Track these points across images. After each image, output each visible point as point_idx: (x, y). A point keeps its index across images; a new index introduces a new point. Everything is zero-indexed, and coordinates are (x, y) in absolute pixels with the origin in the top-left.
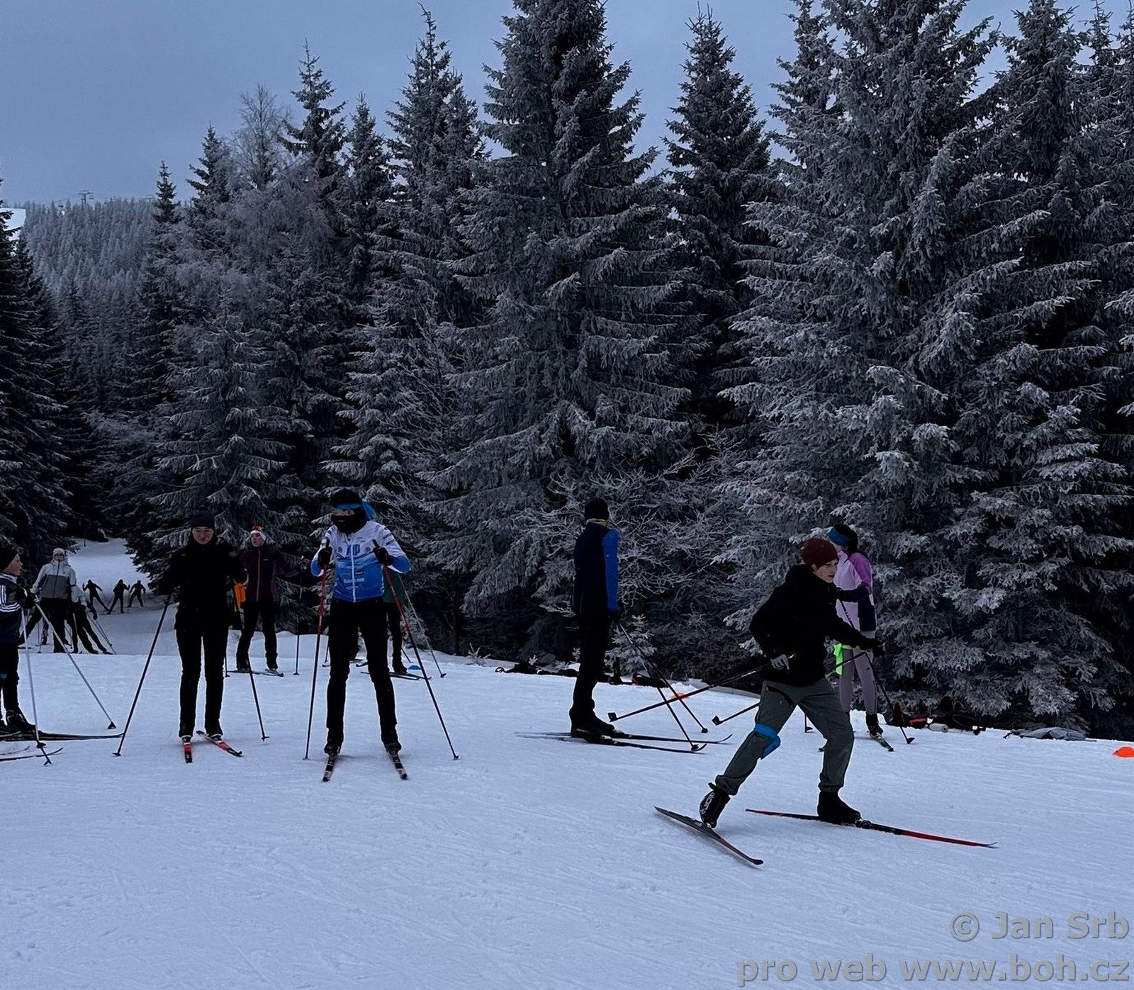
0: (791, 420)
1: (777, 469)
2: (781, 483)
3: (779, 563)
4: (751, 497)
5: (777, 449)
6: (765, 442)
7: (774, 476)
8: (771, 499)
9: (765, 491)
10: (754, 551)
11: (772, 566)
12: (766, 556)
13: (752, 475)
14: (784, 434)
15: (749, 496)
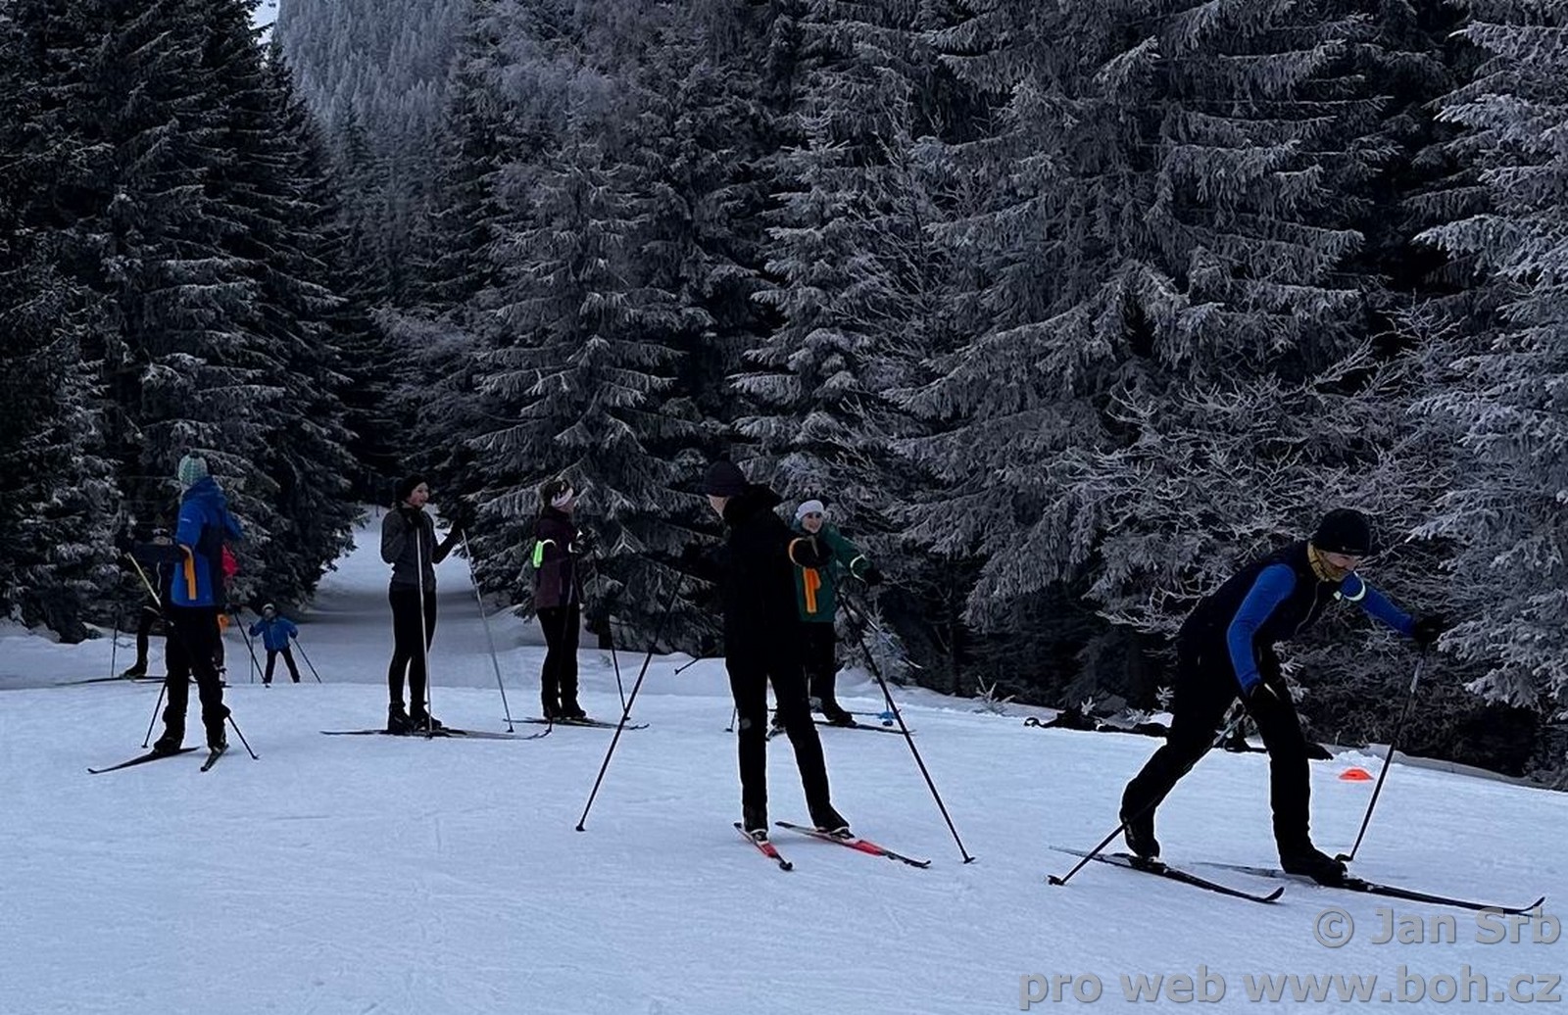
0: (1557, 280)
1: (1532, 369)
2: (1538, 395)
3: (1539, 539)
4: (1482, 420)
5: (1530, 333)
6: (1506, 321)
7: (1524, 382)
8: (1518, 425)
9: (1508, 410)
10: (1488, 519)
11: (1522, 544)
12: (1512, 526)
13: (1481, 381)
14: (1543, 306)
15: (1477, 418)
